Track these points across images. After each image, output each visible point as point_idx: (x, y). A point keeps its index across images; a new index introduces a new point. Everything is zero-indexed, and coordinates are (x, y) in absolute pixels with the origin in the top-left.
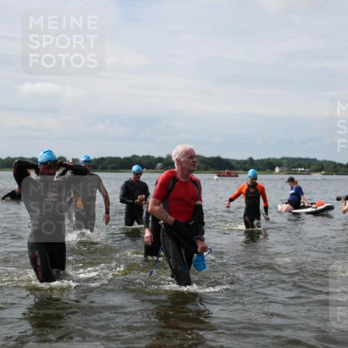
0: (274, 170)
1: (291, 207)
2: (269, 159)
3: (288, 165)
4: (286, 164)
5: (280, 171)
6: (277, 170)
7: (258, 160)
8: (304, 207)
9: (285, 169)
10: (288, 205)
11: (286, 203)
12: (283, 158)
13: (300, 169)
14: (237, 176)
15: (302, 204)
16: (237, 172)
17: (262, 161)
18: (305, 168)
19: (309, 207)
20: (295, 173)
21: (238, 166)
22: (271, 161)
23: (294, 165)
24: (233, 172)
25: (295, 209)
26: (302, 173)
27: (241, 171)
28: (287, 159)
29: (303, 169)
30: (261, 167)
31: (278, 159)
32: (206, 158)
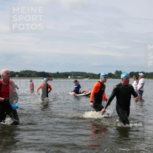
0: (68, 77)
1: (75, 93)
2: (66, 72)
3: (74, 75)
4: (73, 75)
5: (70, 78)
6: (69, 77)
7: (61, 73)
8: (80, 93)
9: (72, 77)
10: (74, 92)
11: (73, 92)
12: (72, 72)
13: (79, 77)
14: (52, 80)
15: (80, 92)
16: (52, 78)
17: (63, 73)
18: (81, 76)
19: (82, 93)
20: (77, 78)
21: (52, 76)
22: (67, 73)
23: (76, 75)
24: (50, 78)
25: (77, 94)
26: (80, 78)
27: (54, 78)
28: (73, 72)
29: (80, 77)
30: (62, 76)
31: (69, 73)
32: (38, 72)
